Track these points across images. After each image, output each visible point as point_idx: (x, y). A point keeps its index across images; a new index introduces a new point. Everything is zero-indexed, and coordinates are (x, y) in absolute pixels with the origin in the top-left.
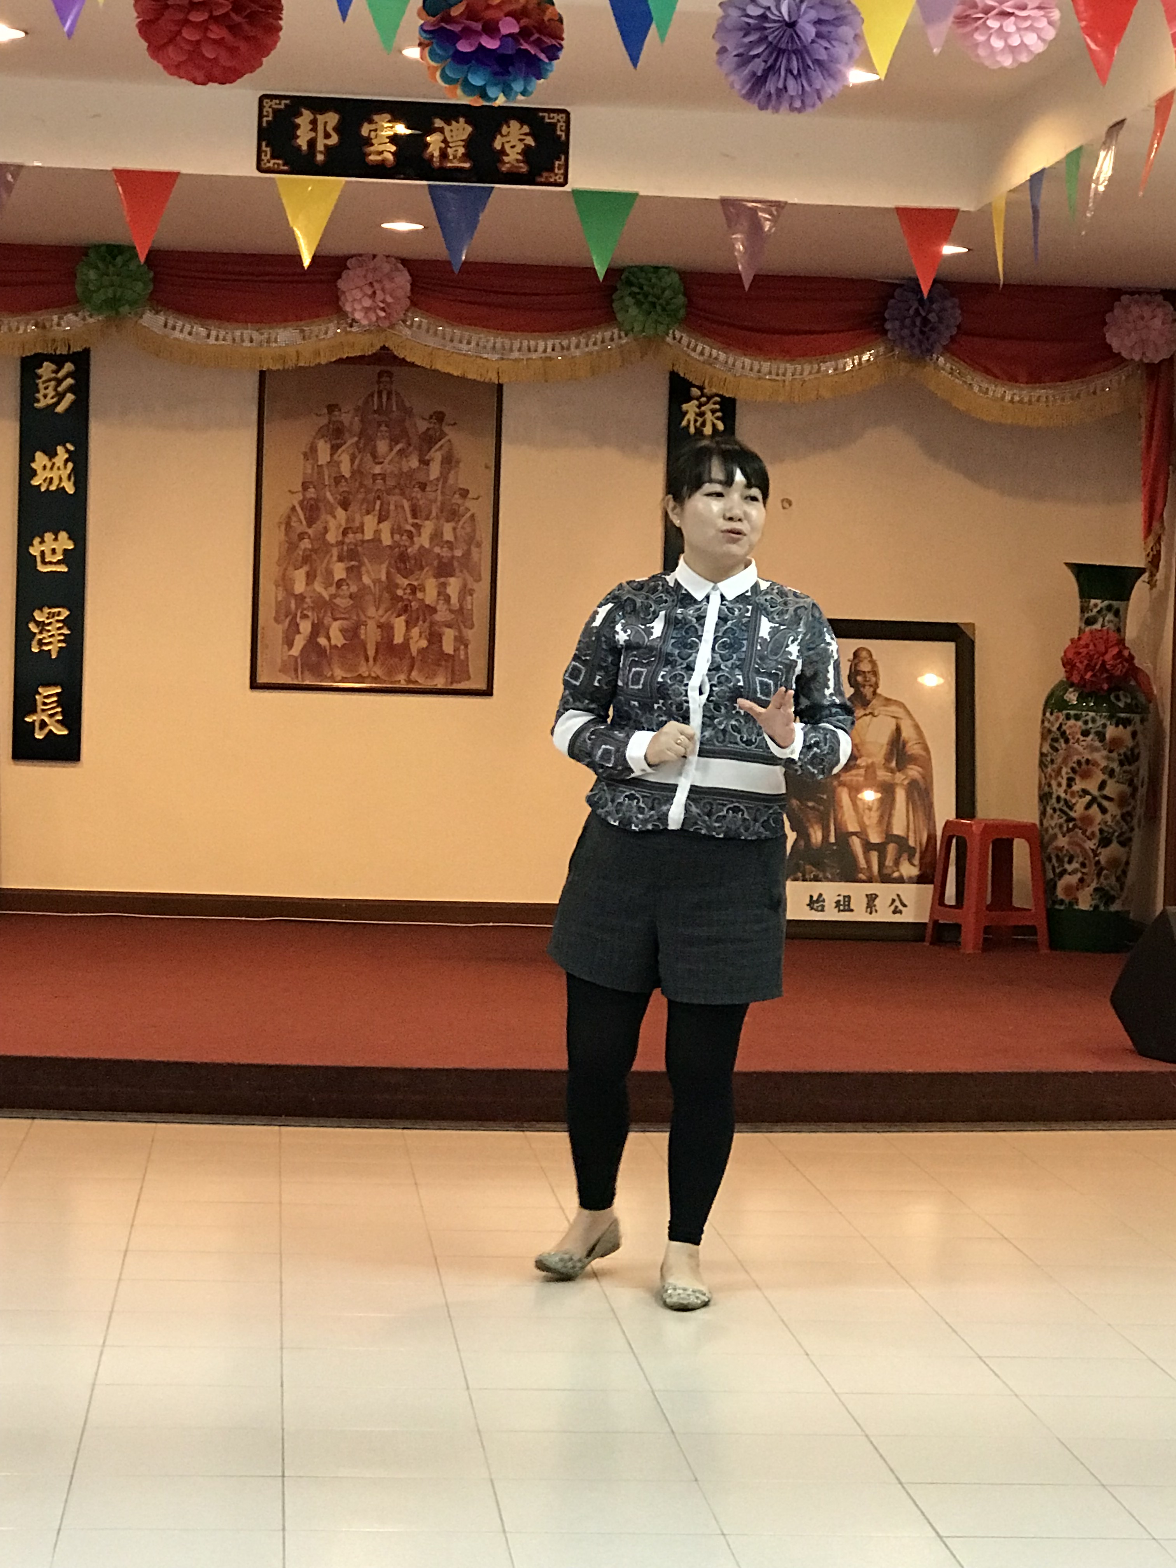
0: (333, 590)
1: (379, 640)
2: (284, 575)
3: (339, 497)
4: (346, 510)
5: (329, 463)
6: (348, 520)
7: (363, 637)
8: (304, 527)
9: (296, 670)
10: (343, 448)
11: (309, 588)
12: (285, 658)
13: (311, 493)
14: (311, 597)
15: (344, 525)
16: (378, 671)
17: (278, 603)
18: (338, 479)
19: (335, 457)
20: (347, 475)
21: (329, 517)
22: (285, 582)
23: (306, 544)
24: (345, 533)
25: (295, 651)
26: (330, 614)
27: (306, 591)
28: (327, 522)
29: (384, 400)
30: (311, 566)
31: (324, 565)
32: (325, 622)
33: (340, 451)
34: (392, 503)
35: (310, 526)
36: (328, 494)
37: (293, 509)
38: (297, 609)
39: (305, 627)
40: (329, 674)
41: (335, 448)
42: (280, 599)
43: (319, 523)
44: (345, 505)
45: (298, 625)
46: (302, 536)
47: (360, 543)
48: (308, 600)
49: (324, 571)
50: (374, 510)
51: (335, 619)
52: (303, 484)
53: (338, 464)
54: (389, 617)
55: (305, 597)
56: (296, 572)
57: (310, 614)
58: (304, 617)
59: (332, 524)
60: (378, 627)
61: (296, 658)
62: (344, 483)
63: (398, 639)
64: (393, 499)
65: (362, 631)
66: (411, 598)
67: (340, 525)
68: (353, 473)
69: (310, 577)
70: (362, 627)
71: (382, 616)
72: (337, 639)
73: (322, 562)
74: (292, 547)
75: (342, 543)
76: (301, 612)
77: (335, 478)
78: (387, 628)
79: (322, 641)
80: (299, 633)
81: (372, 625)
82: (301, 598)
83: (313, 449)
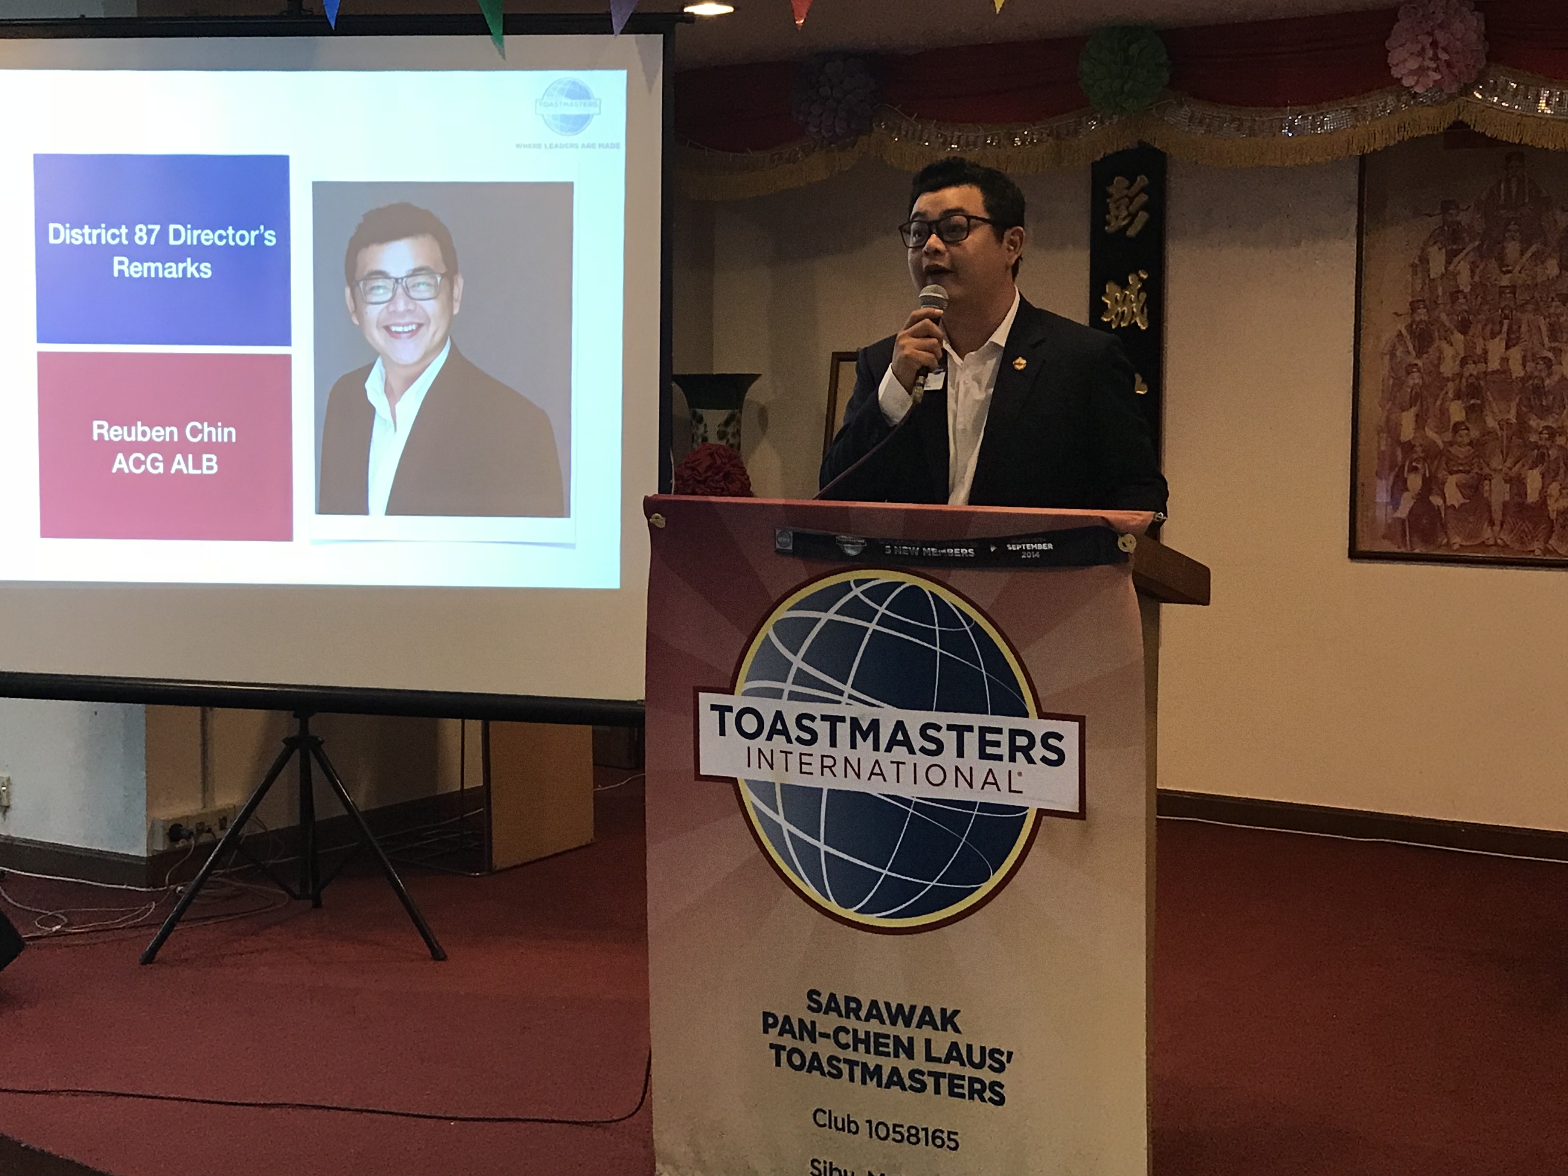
0: (1448, 436)
1: (1507, 498)
2: (1388, 420)
3: (1456, 318)
4: (1464, 333)
5: (1443, 275)
6: (1470, 347)
7: (1486, 495)
8: (1412, 359)
9: (1404, 535)
10: (1463, 254)
11: (1418, 435)
12: (1389, 521)
13: (1422, 314)
14: (1421, 445)
15: (1463, 355)
16: (1506, 537)
17: (1381, 455)
18: (1455, 295)
19: (1451, 268)
20: (1467, 290)
21: (1444, 345)
22: (1391, 429)
23: (1415, 379)
24: (1464, 362)
25: (1403, 512)
26: (1445, 466)
27: (1414, 438)
28: (1441, 352)
29: (1514, 190)
30: (1422, 406)
31: (1439, 403)
32: (1440, 475)
33: (1456, 260)
34: (1525, 321)
35: (1419, 355)
36: (1443, 317)
37: (1400, 334)
38: (1404, 461)
39: (1415, 482)
40: (1445, 541)
41: (1451, 256)
42: (1383, 448)
43: (1431, 350)
44: (1464, 327)
45: (1405, 481)
46: (1410, 369)
47: (1482, 376)
48: (1418, 449)
49: (1438, 412)
50: (1501, 332)
51: (1451, 473)
52: (1412, 303)
53: (1456, 275)
54: (1520, 469)
55: (1414, 446)
56: (1405, 413)
57: (1419, 466)
58: (1414, 469)
59: (1448, 351)
60: (1506, 481)
61: (1403, 521)
62: (1462, 300)
63: (1532, 496)
64: (1525, 318)
65: (1487, 488)
66: (1548, 444)
67: (1458, 354)
68: (1474, 287)
69: (1420, 421)
70: (1487, 482)
71: (1510, 469)
72: (1454, 497)
73: (1436, 400)
74: (1399, 383)
75: (1460, 375)
76: (1411, 463)
77: (1451, 294)
78: (1518, 483)
79: (1436, 500)
80: (1407, 490)
81: (1497, 479)
82: (1408, 447)
83: (1424, 260)
